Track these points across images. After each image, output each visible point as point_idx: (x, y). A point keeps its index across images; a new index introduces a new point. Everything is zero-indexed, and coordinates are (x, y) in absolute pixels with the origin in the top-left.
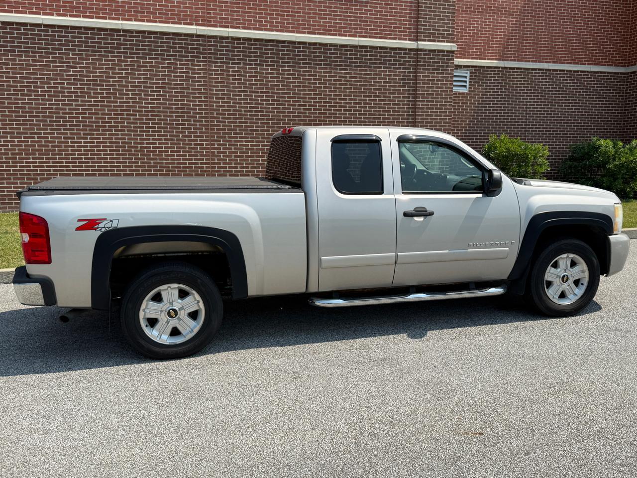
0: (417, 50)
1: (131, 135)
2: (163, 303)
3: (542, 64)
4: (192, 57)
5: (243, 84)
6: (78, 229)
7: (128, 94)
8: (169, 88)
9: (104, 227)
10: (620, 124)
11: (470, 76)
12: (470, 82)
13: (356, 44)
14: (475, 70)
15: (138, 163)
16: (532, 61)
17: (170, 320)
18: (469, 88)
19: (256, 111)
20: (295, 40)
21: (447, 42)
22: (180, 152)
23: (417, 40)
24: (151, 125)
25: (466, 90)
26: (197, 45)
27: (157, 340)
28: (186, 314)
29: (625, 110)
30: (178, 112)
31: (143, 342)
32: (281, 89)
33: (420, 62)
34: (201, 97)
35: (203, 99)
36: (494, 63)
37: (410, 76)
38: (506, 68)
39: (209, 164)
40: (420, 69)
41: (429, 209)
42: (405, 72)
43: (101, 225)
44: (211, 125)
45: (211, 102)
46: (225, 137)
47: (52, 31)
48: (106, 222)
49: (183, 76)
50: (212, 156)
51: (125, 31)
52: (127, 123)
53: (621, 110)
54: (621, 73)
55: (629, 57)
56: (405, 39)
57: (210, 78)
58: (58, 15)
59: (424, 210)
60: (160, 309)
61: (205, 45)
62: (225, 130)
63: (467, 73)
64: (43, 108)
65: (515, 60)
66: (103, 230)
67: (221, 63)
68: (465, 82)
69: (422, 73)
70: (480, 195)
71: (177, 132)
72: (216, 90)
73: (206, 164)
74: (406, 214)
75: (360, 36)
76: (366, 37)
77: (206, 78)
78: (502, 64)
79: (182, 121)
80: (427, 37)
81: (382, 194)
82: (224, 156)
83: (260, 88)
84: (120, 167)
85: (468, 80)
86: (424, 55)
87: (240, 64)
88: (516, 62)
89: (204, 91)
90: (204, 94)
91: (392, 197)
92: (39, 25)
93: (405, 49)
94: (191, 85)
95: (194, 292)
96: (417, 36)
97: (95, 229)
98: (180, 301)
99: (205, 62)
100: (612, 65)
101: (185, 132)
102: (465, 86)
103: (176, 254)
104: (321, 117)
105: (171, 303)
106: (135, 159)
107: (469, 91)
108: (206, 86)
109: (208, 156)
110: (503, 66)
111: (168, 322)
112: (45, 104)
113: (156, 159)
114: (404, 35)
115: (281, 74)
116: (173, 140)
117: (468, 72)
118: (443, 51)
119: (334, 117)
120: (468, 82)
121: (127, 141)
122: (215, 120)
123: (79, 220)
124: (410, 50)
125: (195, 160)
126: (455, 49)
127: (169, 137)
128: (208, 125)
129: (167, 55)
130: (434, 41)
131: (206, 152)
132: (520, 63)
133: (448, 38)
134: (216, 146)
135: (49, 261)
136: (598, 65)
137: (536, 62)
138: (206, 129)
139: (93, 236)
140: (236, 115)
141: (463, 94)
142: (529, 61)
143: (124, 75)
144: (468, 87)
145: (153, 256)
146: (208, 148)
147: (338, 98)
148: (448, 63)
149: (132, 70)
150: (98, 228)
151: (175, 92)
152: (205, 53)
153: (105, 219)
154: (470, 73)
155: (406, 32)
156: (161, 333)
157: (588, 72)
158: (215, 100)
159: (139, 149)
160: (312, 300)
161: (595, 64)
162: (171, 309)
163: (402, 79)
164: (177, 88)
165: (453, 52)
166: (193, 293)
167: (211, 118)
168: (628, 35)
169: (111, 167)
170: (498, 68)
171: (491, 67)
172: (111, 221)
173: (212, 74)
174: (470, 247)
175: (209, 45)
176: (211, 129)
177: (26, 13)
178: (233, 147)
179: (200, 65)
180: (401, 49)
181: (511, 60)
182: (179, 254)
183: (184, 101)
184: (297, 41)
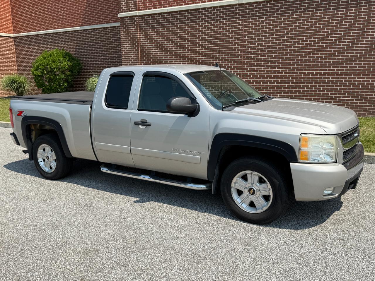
5: (265, 31)
6: (18, 115)
7: (202, 45)
8: (222, 39)
19: (271, 48)
26: (239, 10)
27: (43, 169)
32: (290, 32)
34: (239, 43)
43: (23, 114)
45: (244, 45)
46: (251, 66)
47: (172, 15)
49: (230, 31)
58: (174, 6)
61: (243, 10)
62: (251, 61)
64: (167, 55)
66: (23, 116)
67: (252, 19)
81: (126, 109)
82: (249, 78)
83: (275, 33)
87: (263, 18)
90: (240, 40)
92: (166, 13)
94: (234, 36)
101: (229, 65)
104: (319, 49)
111: (47, 162)
115: (290, 21)
119: (330, 48)
122: (246, 56)
123: (18, 111)
128: (241, 59)
129: (222, 19)
134: (245, 72)
135: (14, 127)
138: (240, 62)
139: (21, 119)
146: (241, 74)
147: (334, 33)
152: (243, 15)
153: (24, 112)
158: (246, 43)
164: (226, 39)
167: (244, 55)
173: (246, 27)
175: (246, 9)
176: (243, 62)
177: (162, 8)
178: (255, 72)
183: (229, 46)
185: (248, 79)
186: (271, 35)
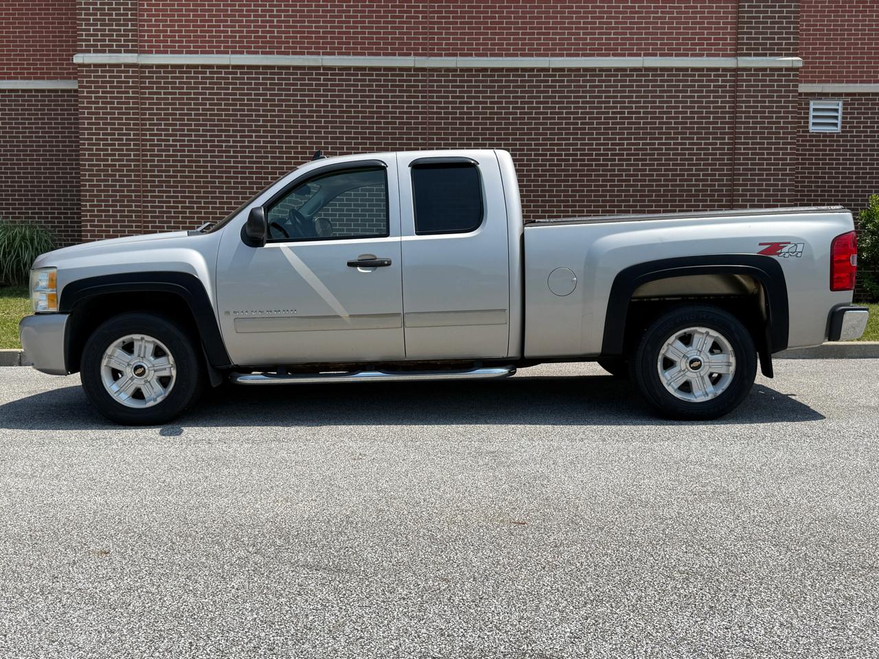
0: (736, 70)
4: (408, 97)
11: (844, 109)
12: (843, 118)
13: (640, 65)
14: (852, 100)
18: (842, 127)
20: (547, 66)
21: (788, 55)
23: (736, 55)
25: (838, 129)
26: (414, 80)
33: (742, 86)
37: (725, 107)
40: (741, 97)
42: (717, 102)
47: (241, 73)
51: (326, 68)
56: (716, 55)
57: (430, 123)
58: (249, 53)
61: (425, 81)
63: (838, 105)
64: (227, 167)
68: (836, 117)
69: (743, 102)
72: (438, 139)
75: (647, 55)
76: (655, 55)
77: (425, 123)
80: (752, 49)
85: (840, 114)
86: (748, 75)
89: (422, 142)
92: (227, 67)
93: (717, 69)
94: (405, 134)
96: (737, 50)
99: (425, 102)
102: (836, 125)
107: (842, 132)
108: (425, 134)
112: (230, 162)
114: (716, 50)
115: (526, 113)
117: (841, 103)
118: (779, 69)
120: (840, 118)
124: (725, 69)
126: (801, 65)
129: (377, 96)
130: (764, 55)
133: (788, 49)
141: (831, 135)
143: (323, 124)
144: (839, 125)
148: (789, 86)
149: (332, 117)
152: (425, 91)
154: (844, 104)
155: (718, 44)
163: (712, 113)
165: (797, 69)
173: (433, 118)
175: (431, 81)
177: (213, 54)
179: (418, 108)
180: (710, 69)
184: (551, 66)
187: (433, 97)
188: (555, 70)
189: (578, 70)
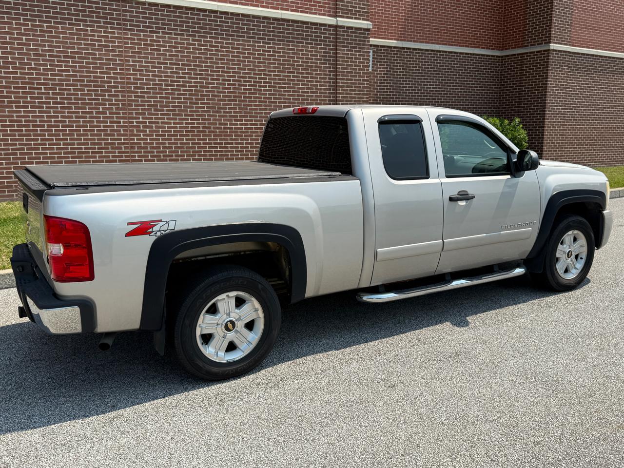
0: (336, 26)
1: (35, 112)
2: (219, 315)
3: (434, 45)
4: (104, 23)
5: (163, 55)
6: (129, 234)
7: (31, 64)
8: (79, 58)
9: (160, 231)
10: (497, 103)
11: (373, 55)
12: (373, 61)
13: (279, 16)
14: (377, 49)
15: (45, 144)
16: (426, 43)
17: (227, 334)
18: (372, 66)
19: (177, 86)
20: (217, 9)
21: (364, 20)
22: (93, 131)
23: (336, 16)
24: (59, 100)
26: (110, 9)
27: (215, 359)
28: (243, 325)
29: (500, 90)
30: (90, 86)
31: (201, 364)
32: (204, 62)
33: (340, 39)
34: (116, 69)
35: (118, 71)
36: (393, 43)
37: (330, 53)
38: (403, 48)
39: (127, 144)
40: (340, 46)
41: (471, 192)
42: (326, 49)
43: (155, 228)
44: (129, 101)
45: (127, 74)
46: (145, 114)
48: (161, 224)
49: (95, 45)
50: (131, 135)
52: (31, 98)
53: (497, 91)
54: (497, 56)
55: (503, 42)
56: (324, 15)
57: (126, 47)
59: (466, 193)
60: (216, 322)
61: (119, 10)
62: (144, 105)
63: (370, 52)
65: (411, 41)
66: (159, 234)
67: (137, 31)
69: (341, 50)
70: (509, 177)
71: (89, 108)
72: (133, 61)
73: (124, 144)
74: (451, 199)
75: (282, 9)
76: (288, 10)
77: (121, 47)
78: (400, 44)
79: (95, 95)
80: (345, 13)
81: (428, 178)
82: (144, 135)
83: (181, 60)
84: (23, 149)
85: (371, 58)
86: (343, 31)
87: (159, 33)
88: (412, 43)
89: (120, 62)
90: (119, 65)
91: (437, 181)
93: (325, 25)
94: (105, 55)
95: (254, 299)
96: (336, 12)
97: (149, 233)
98: (237, 311)
99: (120, 29)
100: (489, 49)
103: (217, 256)
104: (246, 93)
105: (229, 315)
106: (42, 140)
107: (373, 70)
108: (122, 56)
109: (126, 135)
110: (401, 46)
111: (224, 337)
113: (67, 140)
114: (324, 11)
115: (203, 45)
116: (86, 117)
118: (360, 29)
120: (371, 61)
121: (31, 119)
122: (133, 95)
123: (129, 224)
124: (330, 26)
125: (111, 139)
126: (371, 27)
127: (80, 114)
128: (125, 100)
129: (76, 20)
130: (351, 18)
131: (124, 131)
132: (416, 43)
133: (364, 16)
134: (135, 124)
135: (91, 277)
136: (479, 48)
137: (428, 43)
138: (122, 104)
139: (146, 242)
140: (156, 89)
142: (422, 42)
143: (24, 42)
145: (193, 259)
146: (126, 127)
148: (365, 41)
149: (34, 35)
150: (152, 232)
151: (87, 63)
152: (119, 19)
153: (160, 221)
154: (373, 52)
155: (325, 7)
156: (218, 349)
157: (471, 54)
158: (131, 72)
159: (46, 128)
160: (360, 296)
161: (477, 47)
162: (228, 322)
163: (323, 56)
164: (89, 58)
165: (368, 30)
166: (252, 301)
167: (128, 92)
168: (501, 21)
169: (12, 149)
170: (397, 48)
171: (390, 47)
172: (167, 223)
173: (128, 43)
174: (502, 229)
175: (124, 11)
176: (129, 105)
178: (154, 125)
179: (114, 33)
180: (321, 25)
181: (408, 41)
182: (221, 256)
183: (96, 72)
184: (219, 10)
185: (142, 136)
186: (175, 64)
187: (126, 25)
188: (222, 13)
189: (238, 14)
